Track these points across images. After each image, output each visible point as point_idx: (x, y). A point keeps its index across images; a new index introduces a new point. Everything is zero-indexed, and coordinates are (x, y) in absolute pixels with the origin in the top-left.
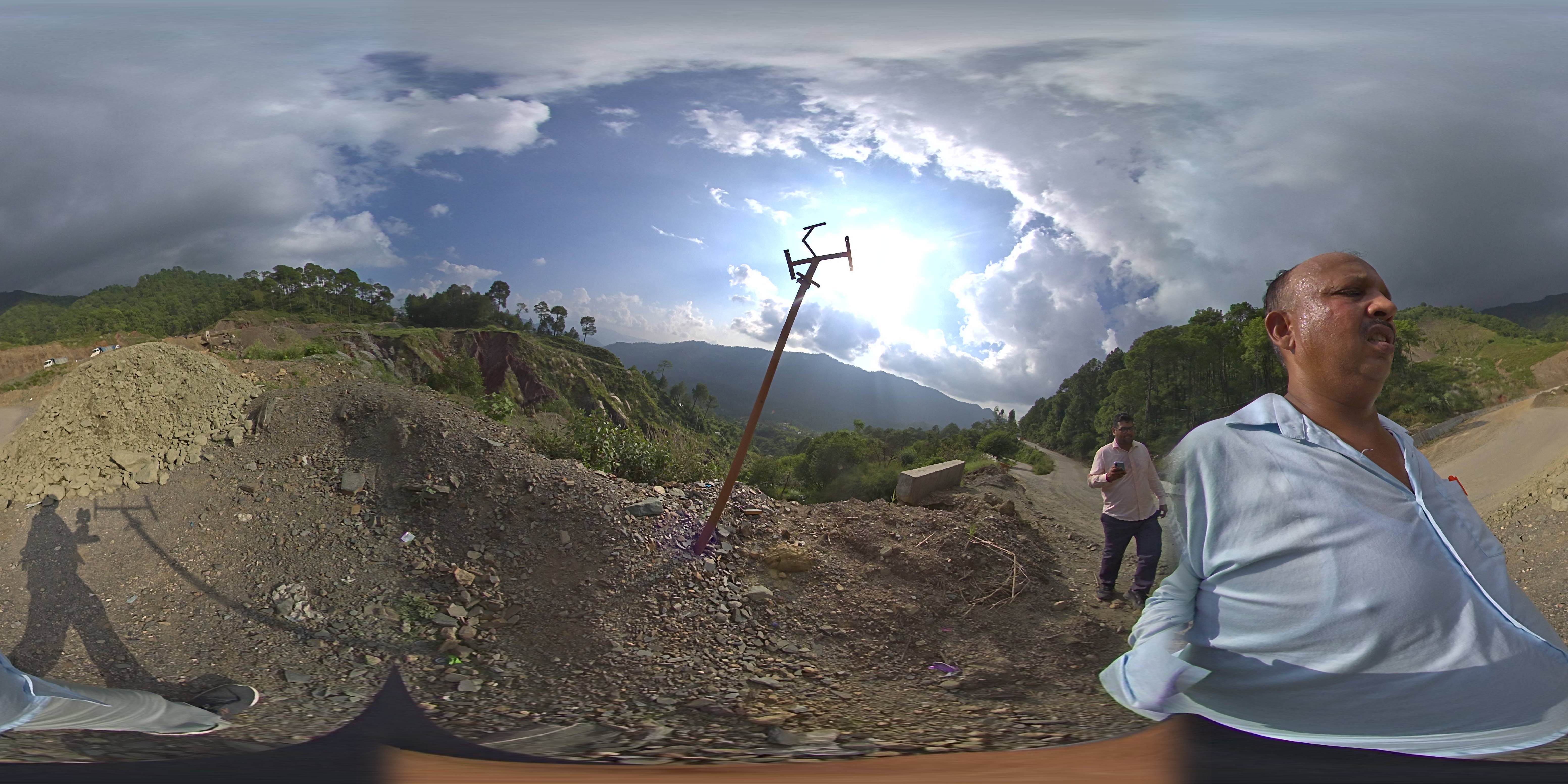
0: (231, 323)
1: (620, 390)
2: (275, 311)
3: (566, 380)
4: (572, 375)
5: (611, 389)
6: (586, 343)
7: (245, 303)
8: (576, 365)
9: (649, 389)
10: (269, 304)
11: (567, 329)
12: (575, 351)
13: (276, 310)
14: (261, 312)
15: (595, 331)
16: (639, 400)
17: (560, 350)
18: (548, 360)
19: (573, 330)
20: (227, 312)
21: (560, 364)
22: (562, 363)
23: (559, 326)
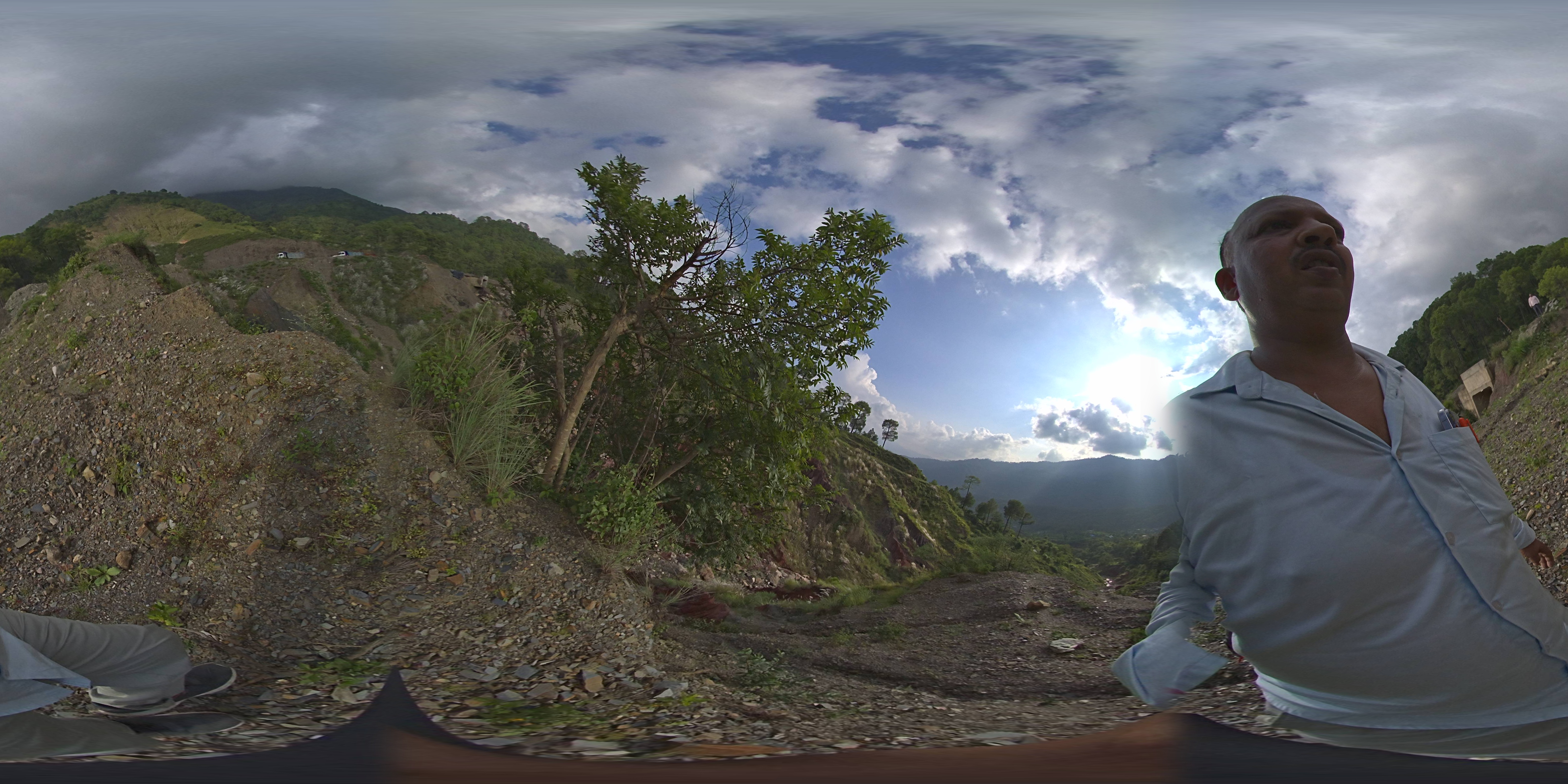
1: (923, 506)
3: (860, 487)
4: (870, 482)
5: (912, 505)
6: (885, 448)
8: (874, 470)
9: (957, 507)
11: (866, 429)
12: (873, 455)
15: (896, 438)
16: (947, 518)
17: (858, 449)
18: (843, 458)
19: (872, 432)
21: (856, 466)
22: (858, 466)
23: (860, 425)
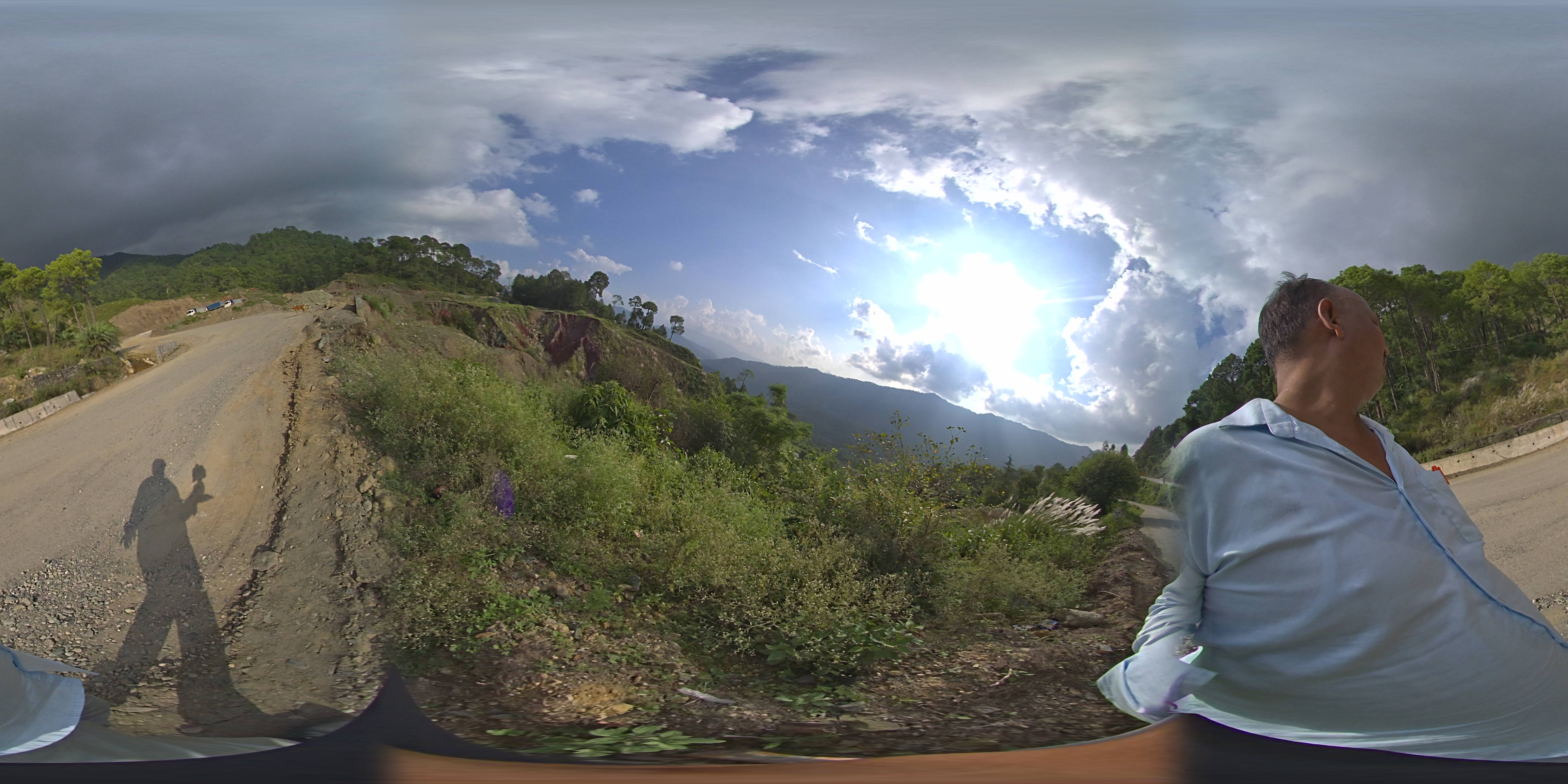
0: (343, 284)
1: (690, 389)
2: (385, 277)
6: (671, 341)
7: (358, 267)
8: (650, 357)
10: (380, 269)
11: (655, 325)
12: (658, 347)
13: (386, 275)
14: (371, 276)
15: (681, 332)
19: (660, 327)
20: (341, 274)
22: (636, 353)
23: (648, 321)
